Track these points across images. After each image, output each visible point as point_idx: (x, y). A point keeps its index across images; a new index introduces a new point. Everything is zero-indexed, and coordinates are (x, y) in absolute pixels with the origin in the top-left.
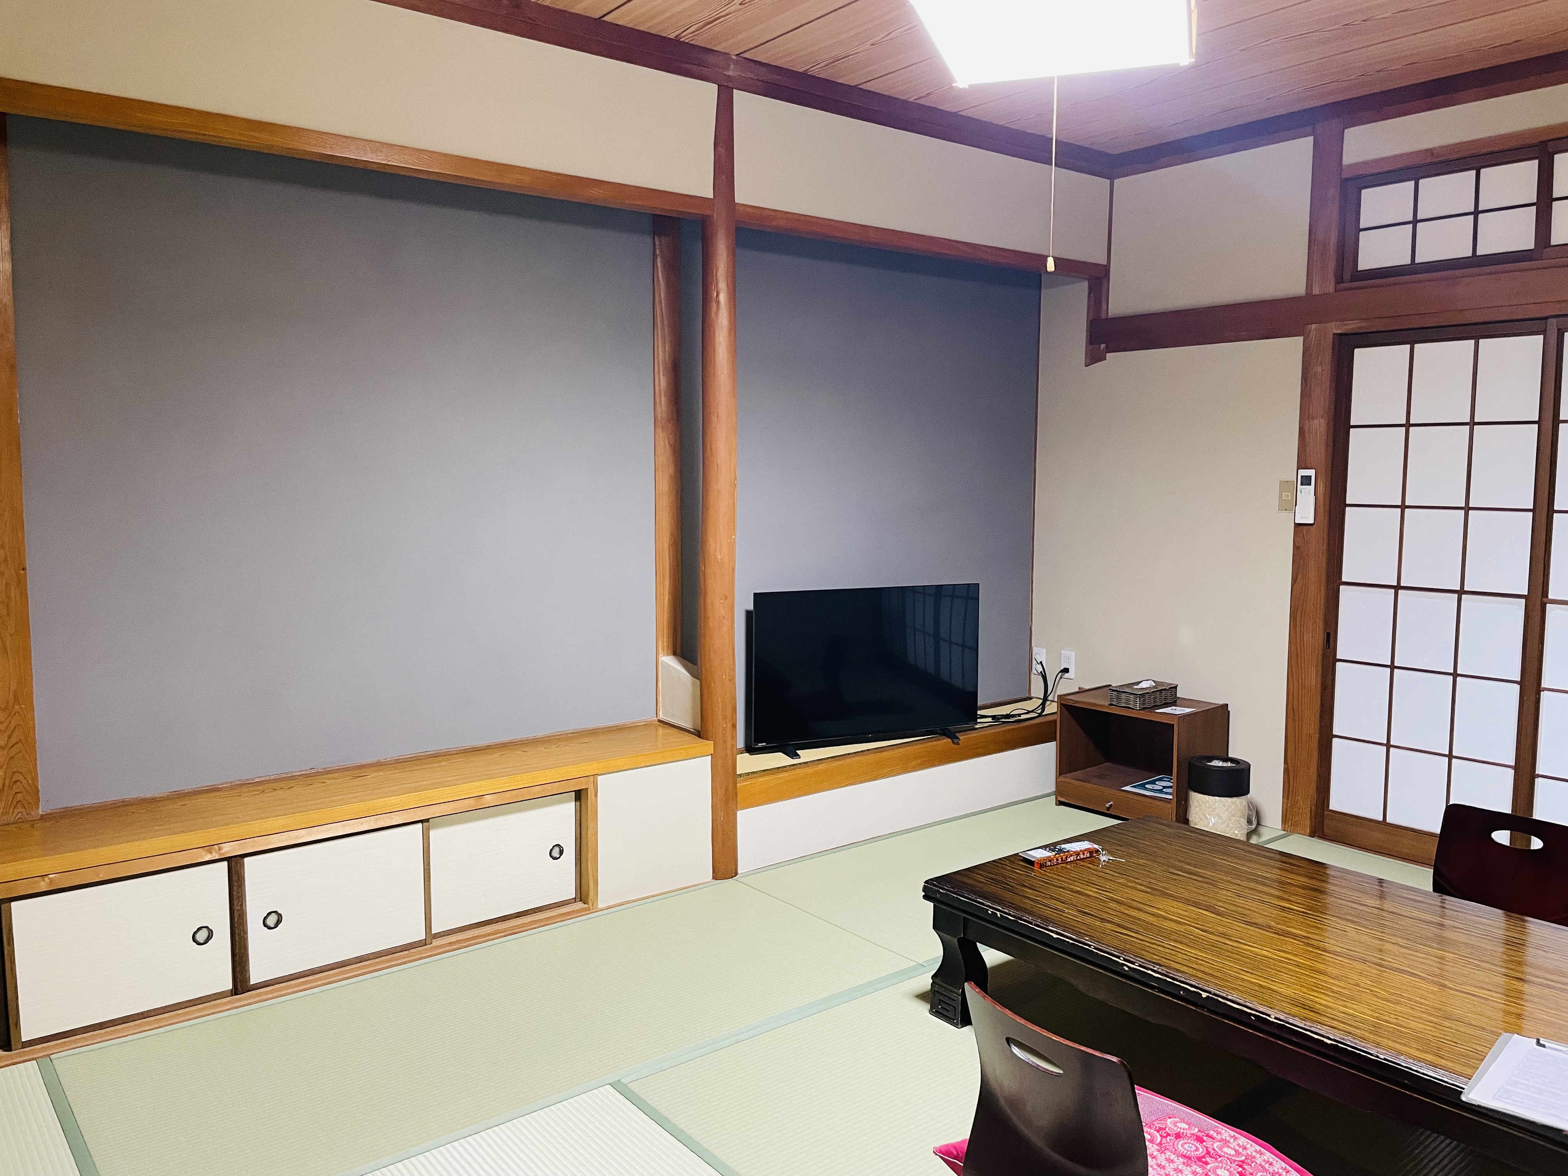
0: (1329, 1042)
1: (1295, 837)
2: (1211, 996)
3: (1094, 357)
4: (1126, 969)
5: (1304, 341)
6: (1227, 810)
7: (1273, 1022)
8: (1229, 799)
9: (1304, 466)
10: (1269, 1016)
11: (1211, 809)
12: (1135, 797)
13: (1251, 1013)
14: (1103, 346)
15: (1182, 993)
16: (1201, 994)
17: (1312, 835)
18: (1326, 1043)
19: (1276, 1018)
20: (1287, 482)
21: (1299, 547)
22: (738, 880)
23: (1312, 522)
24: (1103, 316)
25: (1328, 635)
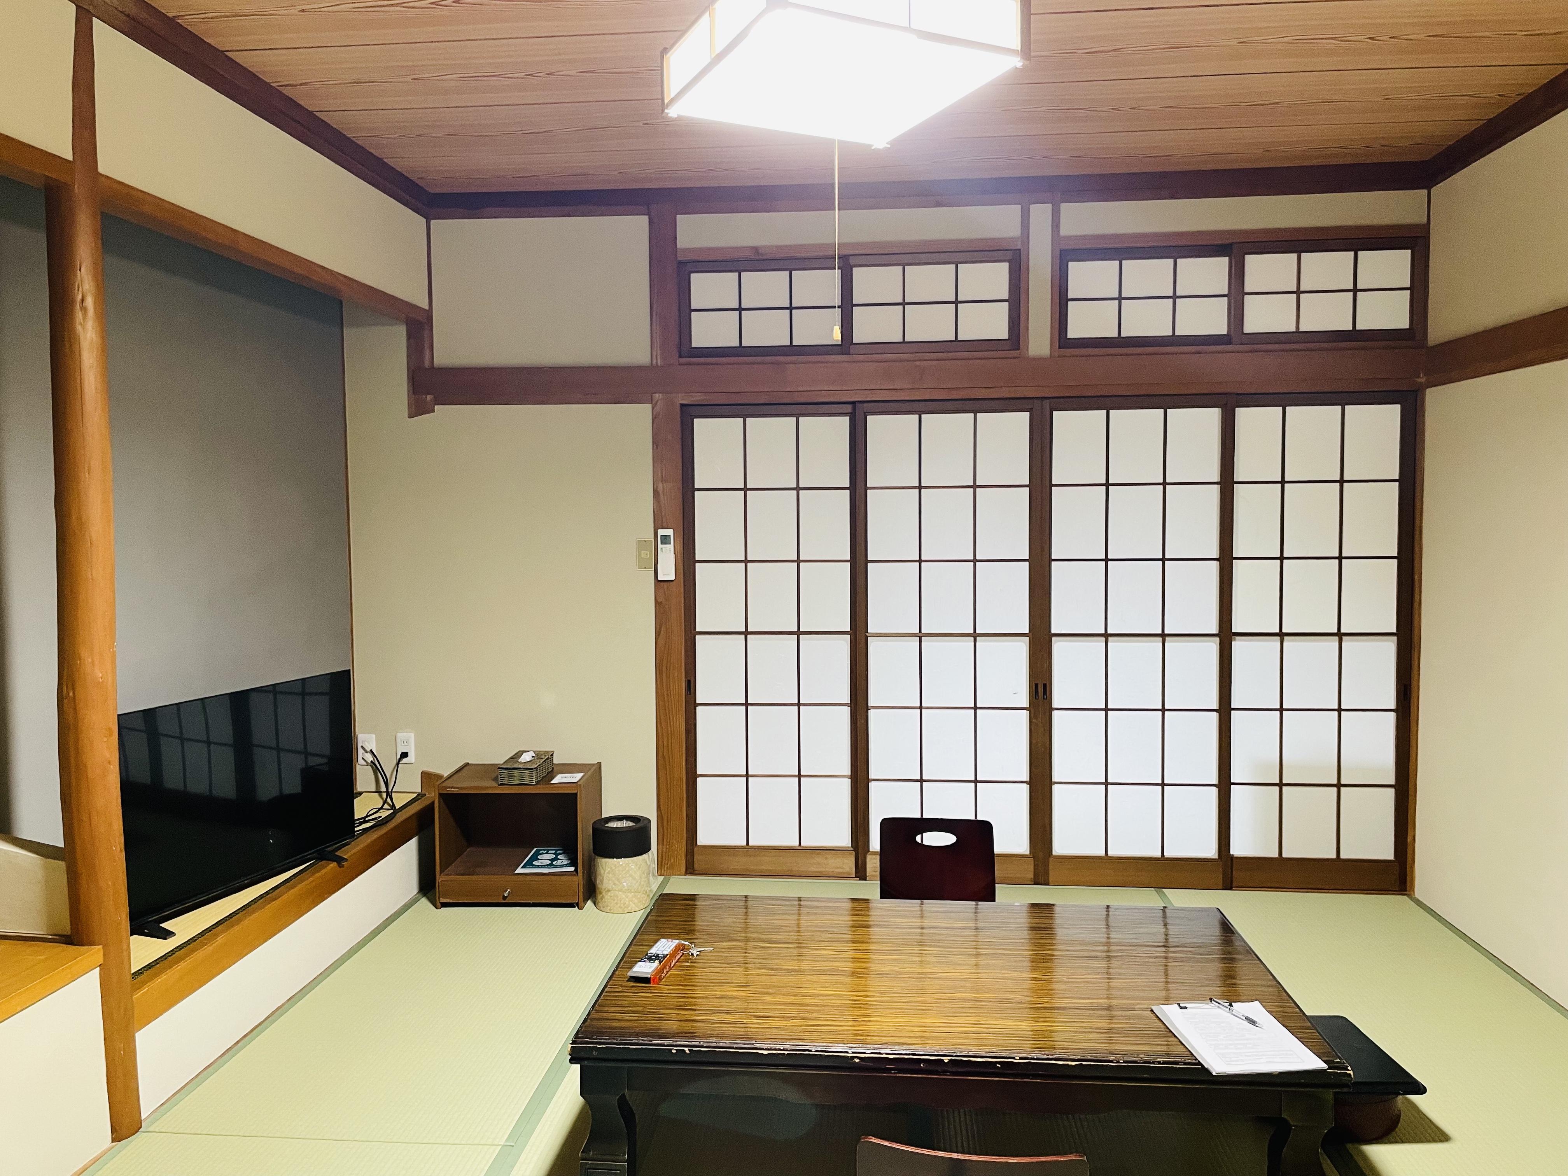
0: (1074, 1063)
1: (674, 879)
2: (953, 1058)
3: (418, 408)
4: (857, 1060)
5: (653, 409)
6: (639, 868)
7: (1018, 1062)
8: (640, 857)
9: (661, 527)
10: (1014, 1058)
11: (624, 872)
12: (536, 878)
13: (996, 1062)
14: (429, 397)
15: (922, 1065)
16: (943, 1060)
17: (686, 874)
18: (1071, 1065)
19: (1021, 1058)
20: (645, 541)
21: (661, 602)
22: (150, 1129)
23: (673, 579)
24: (427, 364)
25: (689, 682)
